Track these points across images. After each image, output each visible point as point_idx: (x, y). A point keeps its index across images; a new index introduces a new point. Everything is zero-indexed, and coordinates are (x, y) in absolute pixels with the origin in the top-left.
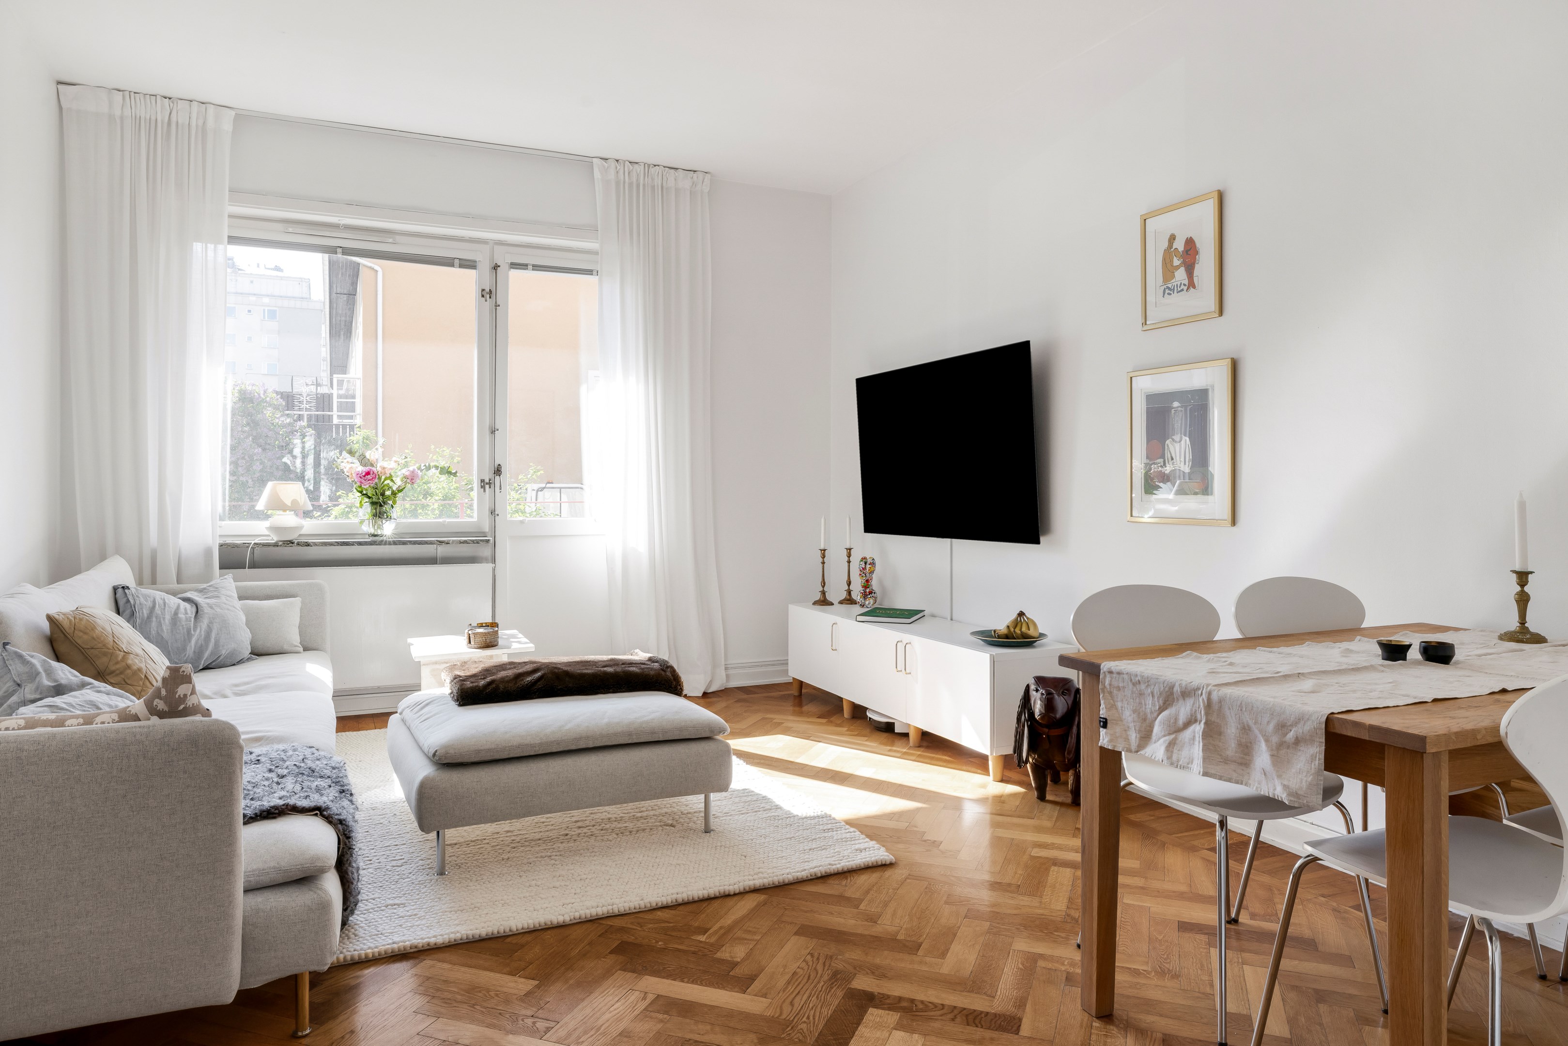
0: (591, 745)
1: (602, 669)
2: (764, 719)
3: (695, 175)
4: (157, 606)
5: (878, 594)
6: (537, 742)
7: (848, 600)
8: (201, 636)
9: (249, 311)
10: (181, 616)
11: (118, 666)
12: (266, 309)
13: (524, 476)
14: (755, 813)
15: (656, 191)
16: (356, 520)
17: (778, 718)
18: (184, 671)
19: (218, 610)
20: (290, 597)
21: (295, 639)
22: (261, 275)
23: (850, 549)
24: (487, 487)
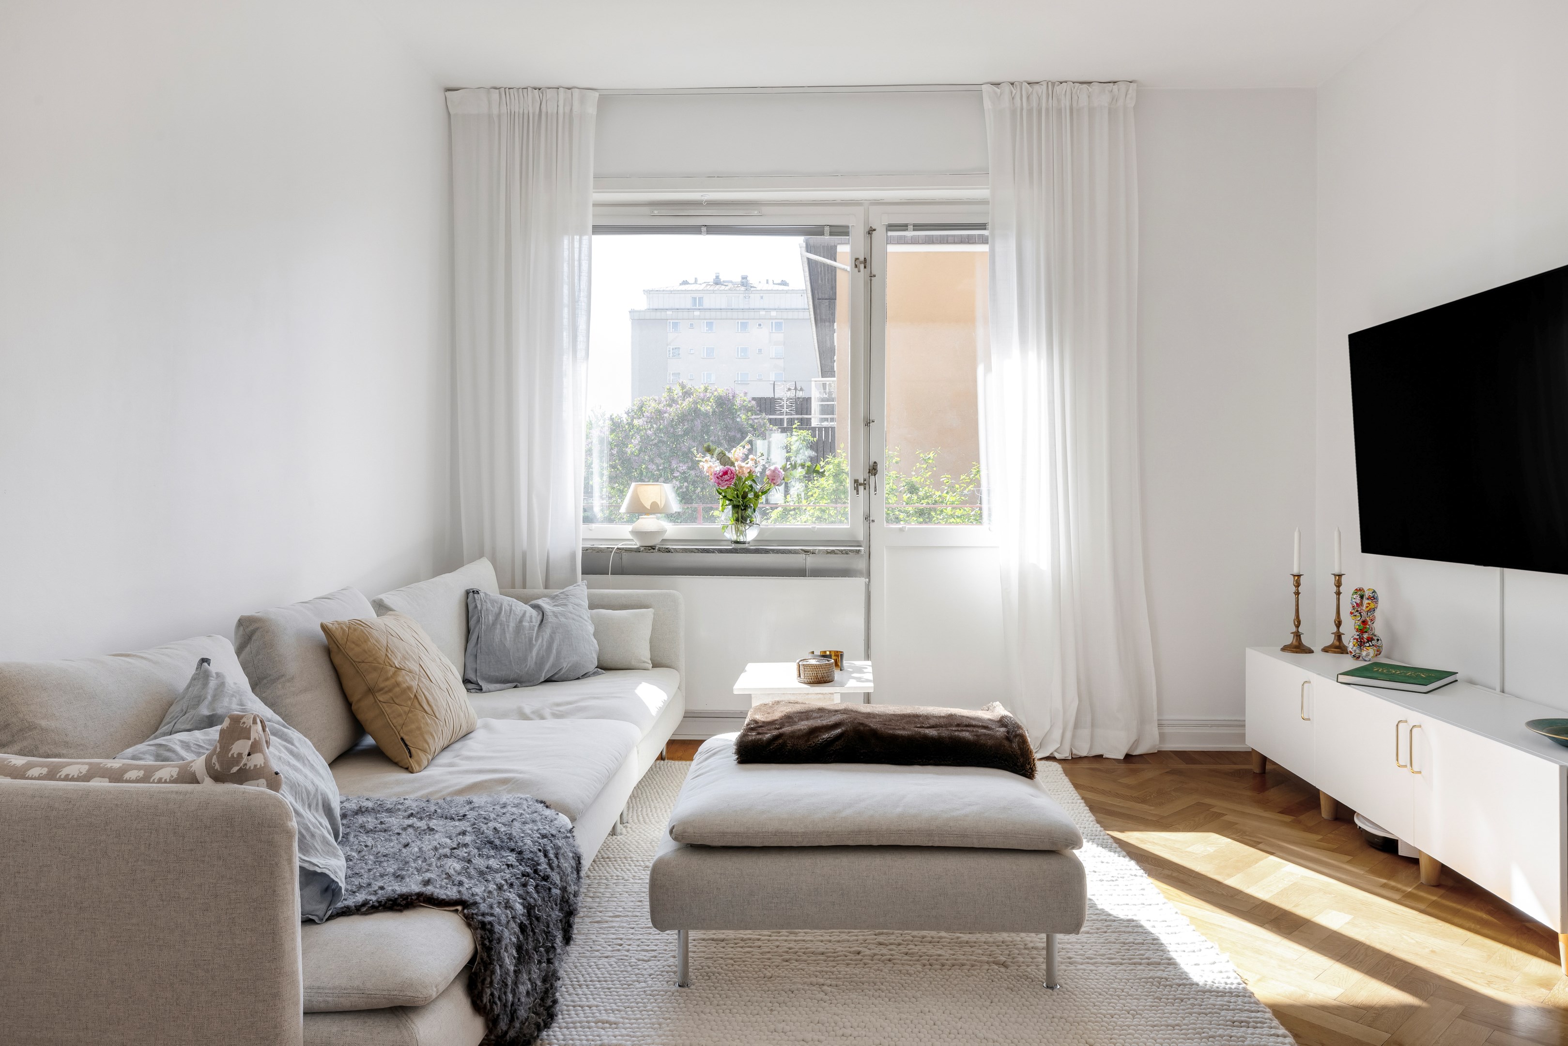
0: (875, 843)
1: (922, 731)
2: (1198, 804)
3: (1115, 87)
4: (503, 613)
5: (1385, 642)
6: (800, 831)
7: (1337, 647)
8: (542, 646)
9: (760, 325)
10: (526, 624)
11: (388, 683)
12: (774, 321)
13: (967, 476)
14: (1132, 967)
15: (1063, 114)
16: (717, 525)
17: (1219, 804)
18: (244, 723)
19: (563, 619)
20: (644, 608)
21: (644, 654)
22: (769, 290)
23: (1340, 576)
24: (861, 488)
